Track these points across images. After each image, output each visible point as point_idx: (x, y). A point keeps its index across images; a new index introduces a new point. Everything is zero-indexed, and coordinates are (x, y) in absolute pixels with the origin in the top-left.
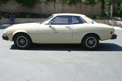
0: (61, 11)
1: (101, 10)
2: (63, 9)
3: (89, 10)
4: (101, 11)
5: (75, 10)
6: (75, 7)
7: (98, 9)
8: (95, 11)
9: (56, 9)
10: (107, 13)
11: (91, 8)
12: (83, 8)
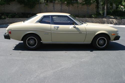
0: (60, 11)
1: (96, 9)
2: (61, 9)
3: (85, 10)
4: (96, 11)
5: (72, 10)
6: (72, 8)
7: (93, 9)
8: (90, 10)
9: (55, 9)
10: (101, 12)
11: (87, 8)
12: (79, 8)
